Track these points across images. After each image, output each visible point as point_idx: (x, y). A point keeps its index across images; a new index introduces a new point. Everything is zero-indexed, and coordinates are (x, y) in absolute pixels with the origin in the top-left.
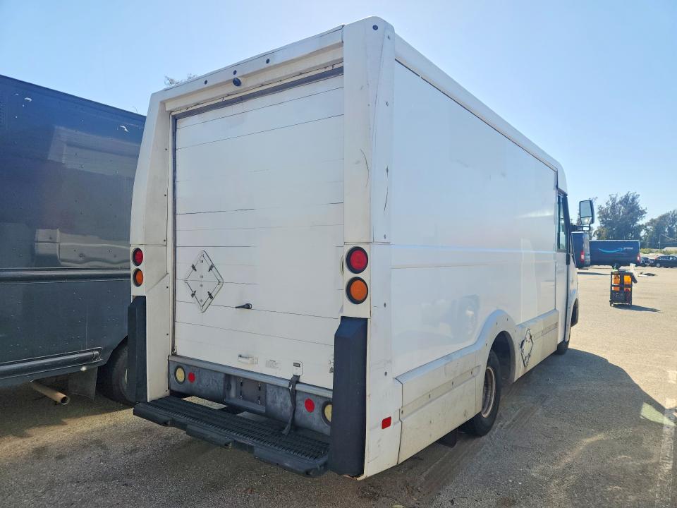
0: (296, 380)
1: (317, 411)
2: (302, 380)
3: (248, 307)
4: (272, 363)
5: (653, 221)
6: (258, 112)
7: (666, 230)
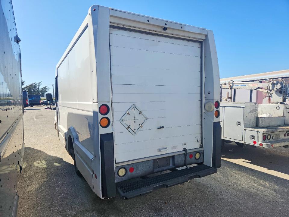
0: (185, 150)
1: (193, 157)
2: (187, 149)
3: (162, 127)
4: (174, 147)
5: (27, 87)
6: (164, 43)
7: (32, 91)
